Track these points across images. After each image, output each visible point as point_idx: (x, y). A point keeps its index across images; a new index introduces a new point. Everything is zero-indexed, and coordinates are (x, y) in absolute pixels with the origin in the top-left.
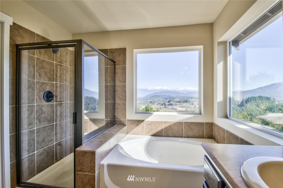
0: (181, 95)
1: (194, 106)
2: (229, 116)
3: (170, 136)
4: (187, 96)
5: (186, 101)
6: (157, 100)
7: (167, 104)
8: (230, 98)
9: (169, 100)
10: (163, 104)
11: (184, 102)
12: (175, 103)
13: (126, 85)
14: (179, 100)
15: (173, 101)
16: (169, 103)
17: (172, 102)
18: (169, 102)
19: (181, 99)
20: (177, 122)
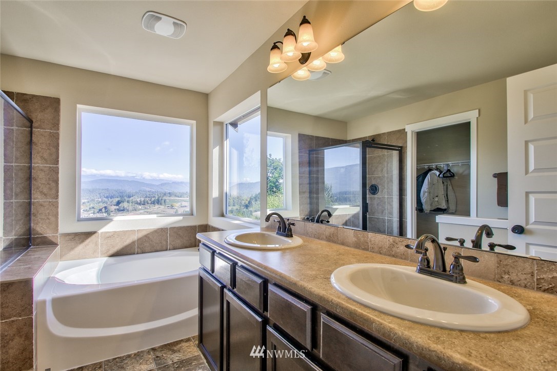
0: (148, 189)
1: (175, 210)
2: (225, 214)
3: (147, 251)
4: (160, 190)
5: (158, 202)
6: (86, 201)
7: (113, 210)
8: (226, 193)
9: (119, 199)
10: (103, 210)
11: (153, 203)
12: (132, 205)
13: (58, 168)
14: (143, 199)
15: (128, 202)
16: (117, 207)
17: (125, 205)
18: (118, 203)
19: (146, 197)
20: (158, 229)
